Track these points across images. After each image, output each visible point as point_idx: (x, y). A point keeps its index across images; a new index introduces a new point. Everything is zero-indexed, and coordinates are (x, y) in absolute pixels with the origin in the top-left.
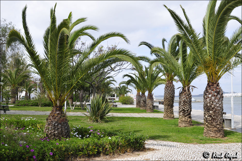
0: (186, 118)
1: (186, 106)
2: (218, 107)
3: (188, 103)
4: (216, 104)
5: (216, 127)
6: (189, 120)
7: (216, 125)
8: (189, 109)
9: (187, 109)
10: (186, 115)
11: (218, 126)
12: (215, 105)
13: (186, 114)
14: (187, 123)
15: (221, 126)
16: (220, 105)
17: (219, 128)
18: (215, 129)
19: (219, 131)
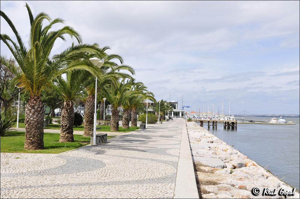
0: (64, 133)
1: (64, 122)
2: (32, 120)
3: (66, 118)
4: (30, 117)
5: (30, 139)
6: (66, 136)
7: (30, 137)
8: (67, 125)
9: (66, 124)
10: (64, 131)
11: (31, 138)
12: (29, 119)
13: (64, 129)
14: (64, 139)
15: (35, 138)
16: (34, 119)
17: (32, 140)
18: (29, 141)
19: (32, 143)
